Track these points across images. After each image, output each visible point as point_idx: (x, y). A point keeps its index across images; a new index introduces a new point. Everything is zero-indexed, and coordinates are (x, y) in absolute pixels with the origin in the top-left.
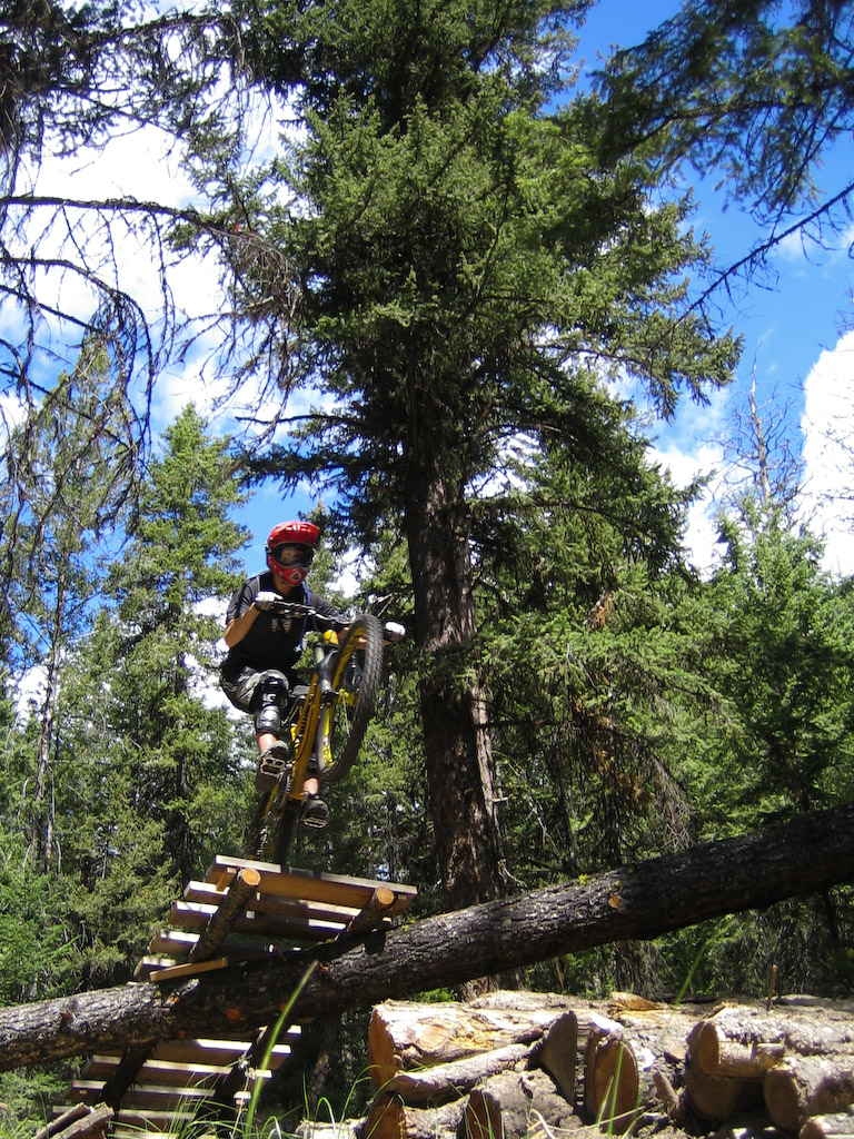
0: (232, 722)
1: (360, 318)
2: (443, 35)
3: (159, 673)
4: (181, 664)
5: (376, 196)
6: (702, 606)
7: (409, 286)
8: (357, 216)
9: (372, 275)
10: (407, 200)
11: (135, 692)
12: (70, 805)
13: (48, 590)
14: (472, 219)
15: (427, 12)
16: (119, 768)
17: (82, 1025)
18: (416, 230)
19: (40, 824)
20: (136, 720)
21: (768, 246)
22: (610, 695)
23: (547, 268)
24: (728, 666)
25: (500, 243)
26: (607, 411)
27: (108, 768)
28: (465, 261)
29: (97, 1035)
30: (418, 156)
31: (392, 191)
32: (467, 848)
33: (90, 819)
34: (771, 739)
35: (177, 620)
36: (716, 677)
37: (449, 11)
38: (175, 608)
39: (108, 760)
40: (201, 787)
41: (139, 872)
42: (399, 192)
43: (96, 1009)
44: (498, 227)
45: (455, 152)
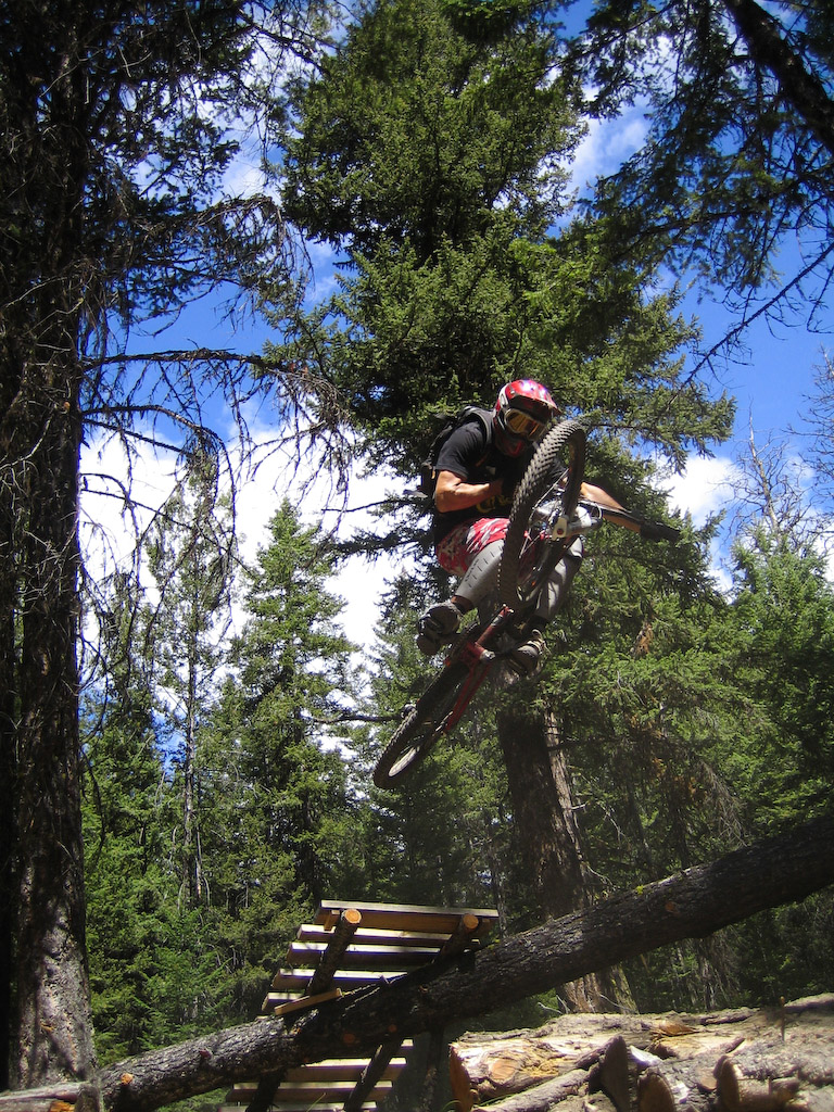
0: (345, 762)
1: (415, 417)
2: (461, 183)
3: (281, 725)
4: (298, 716)
5: (418, 318)
6: (727, 627)
7: (454, 387)
8: (405, 336)
9: (422, 381)
10: (444, 318)
11: (263, 744)
12: (212, 845)
13: (181, 665)
14: (500, 327)
15: (445, 167)
16: (253, 812)
17: (219, 1060)
18: (454, 341)
19: (190, 863)
20: (263, 767)
21: (741, 328)
22: (661, 708)
23: (566, 361)
24: (756, 675)
25: (525, 345)
26: (630, 471)
27: (244, 811)
28: (497, 363)
29: (233, 1069)
30: (448, 282)
31: (430, 311)
32: (553, 855)
33: (231, 856)
34: (801, 735)
35: (291, 680)
36: (747, 686)
37: (463, 164)
38: (288, 670)
39: (243, 804)
40: (324, 820)
41: (277, 898)
42: (436, 312)
43: (230, 1045)
44: (522, 332)
45: (479, 275)
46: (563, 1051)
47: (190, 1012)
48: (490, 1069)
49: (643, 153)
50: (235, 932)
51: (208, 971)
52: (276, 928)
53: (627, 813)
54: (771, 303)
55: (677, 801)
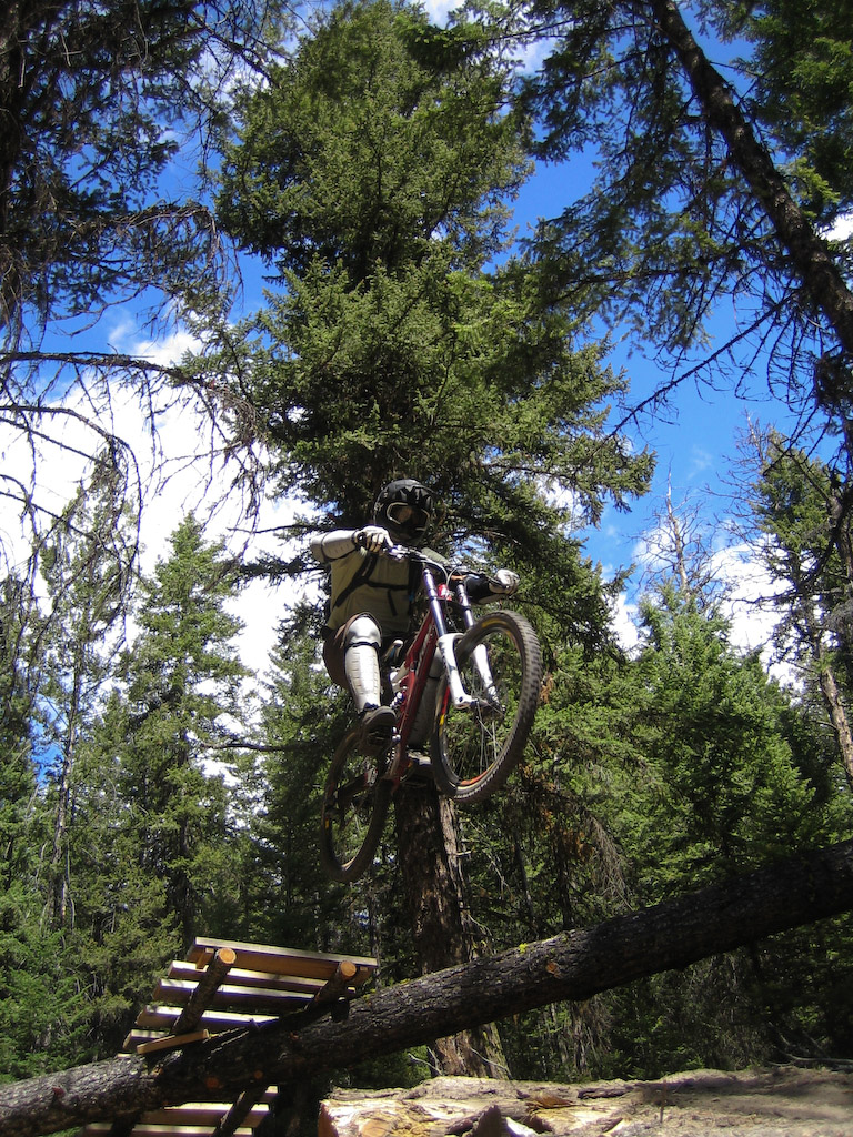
0: (228, 788)
1: (332, 443)
2: (401, 209)
3: (165, 745)
4: (184, 738)
5: (344, 342)
6: (627, 683)
7: (374, 416)
8: (329, 359)
9: (343, 407)
10: (371, 345)
11: (144, 764)
12: (83, 865)
13: (66, 674)
14: (426, 360)
15: (386, 192)
16: (127, 833)
17: (73, 1099)
18: (379, 370)
19: (57, 882)
20: (142, 788)
21: (669, 388)
22: (556, 759)
23: (490, 401)
24: (653, 734)
25: (450, 381)
26: (545, 517)
27: (118, 832)
28: (420, 396)
29: (87, 1108)
30: (378, 309)
31: (357, 337)
32: (434, 902)
33: (101, 878)
34: (693, 797)
35: (179, 701)
36: (644, 743)
37: (405, 191)
38: (178, 690)
39: (118, 824)
40: (201, 847)
41: (145, 924)
42: (363, 339)
43: (86, 1083)
44: (448, 367)
45: (411, 306)
46: (435, 1114)
47: (42, 1039)
48: (360, 1129)
49: (586, 201)
50: (98, 958)
51: (65, 997)
52: (141, 957)
53: (513, 864)
54: (701, 366)
55: (563, 854)
